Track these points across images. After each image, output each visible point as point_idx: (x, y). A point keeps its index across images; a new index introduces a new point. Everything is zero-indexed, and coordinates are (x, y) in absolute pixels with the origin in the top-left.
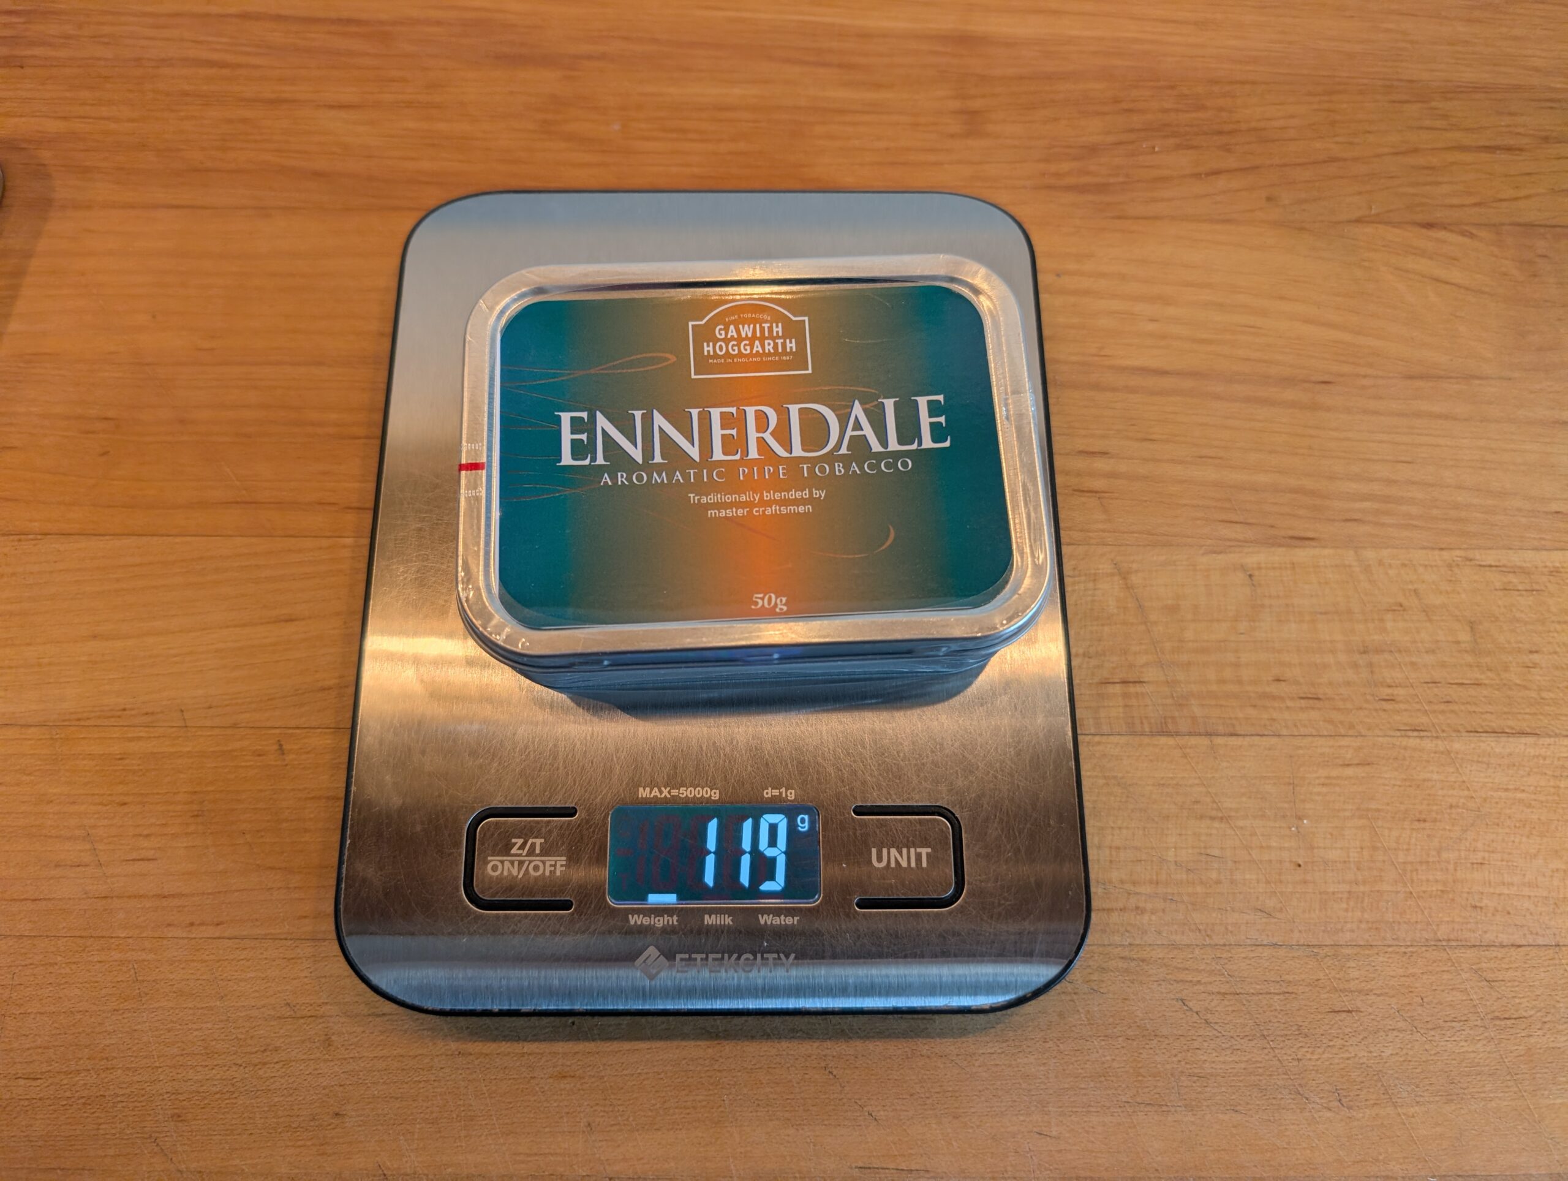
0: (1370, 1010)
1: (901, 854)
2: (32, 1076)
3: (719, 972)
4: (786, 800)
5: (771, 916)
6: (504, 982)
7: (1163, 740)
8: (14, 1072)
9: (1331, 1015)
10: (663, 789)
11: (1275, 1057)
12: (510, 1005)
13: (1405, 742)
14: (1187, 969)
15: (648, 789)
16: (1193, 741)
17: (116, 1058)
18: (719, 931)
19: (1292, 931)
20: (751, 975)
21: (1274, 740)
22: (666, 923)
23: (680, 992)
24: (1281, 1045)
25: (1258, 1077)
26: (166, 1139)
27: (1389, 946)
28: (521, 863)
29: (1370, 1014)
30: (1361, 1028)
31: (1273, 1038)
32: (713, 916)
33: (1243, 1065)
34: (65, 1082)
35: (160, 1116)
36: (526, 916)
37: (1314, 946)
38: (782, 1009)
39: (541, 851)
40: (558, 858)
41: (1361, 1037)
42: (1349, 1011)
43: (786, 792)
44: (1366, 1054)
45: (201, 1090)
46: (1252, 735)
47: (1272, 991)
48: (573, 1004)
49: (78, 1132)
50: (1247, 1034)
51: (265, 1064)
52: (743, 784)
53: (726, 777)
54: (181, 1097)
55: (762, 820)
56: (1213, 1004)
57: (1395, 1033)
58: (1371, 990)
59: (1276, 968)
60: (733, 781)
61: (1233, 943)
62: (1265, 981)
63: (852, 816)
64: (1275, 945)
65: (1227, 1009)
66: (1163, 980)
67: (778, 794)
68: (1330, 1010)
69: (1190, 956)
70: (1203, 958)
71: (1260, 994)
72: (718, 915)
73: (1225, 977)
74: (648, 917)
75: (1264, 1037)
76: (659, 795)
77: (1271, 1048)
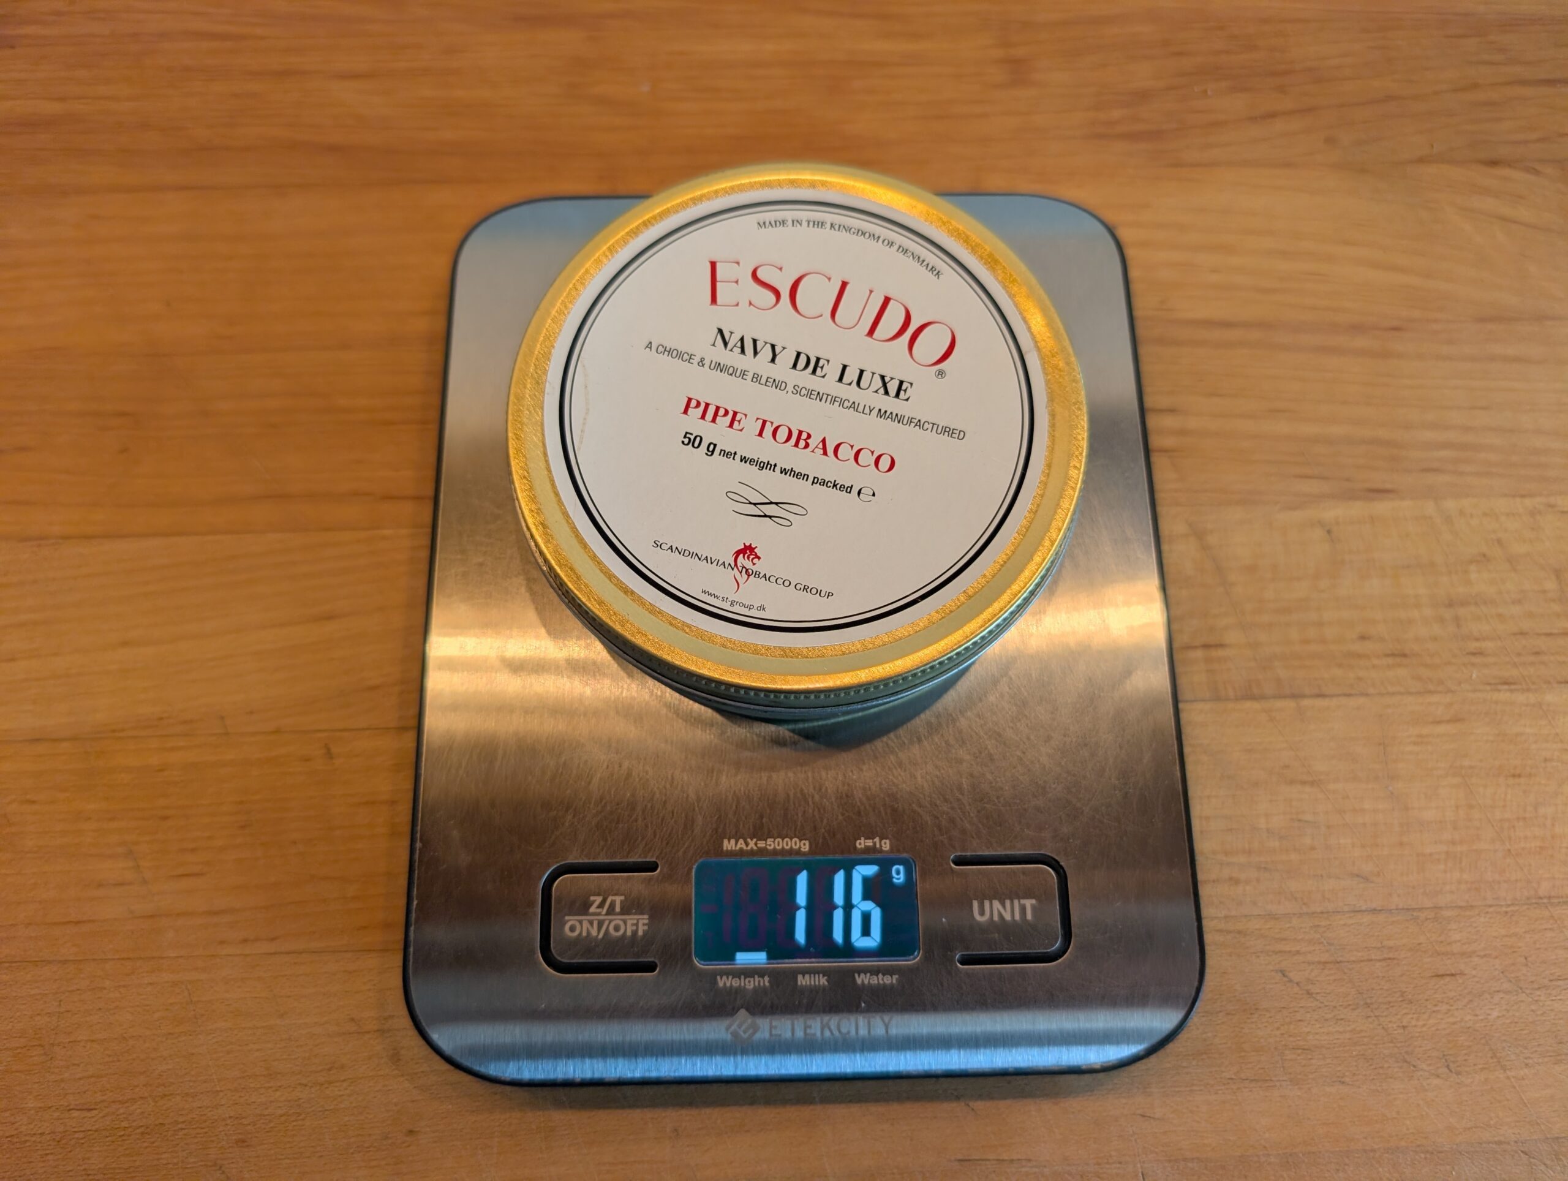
0: (1474, 972)
1: (1004, 906)
2: (86, 1107)
4: (881, 851)
5: (868, 975)
7: (1248, 705)
8: (66, 1104)
9: (1435, 980)
10: (749, 840)
11: (1379, 1025)
12: (593, 1074)
13: (1496, 696)
14: (1285, 939)
15: (733, 841)
16: (1279, 704)
17: (173, 1083)
18: (814, 990)
19: (1391, 896)
21: (1362, 700)
22: (757, 984)
24: (1385, 1014)
25: (1364, 1047)
26: (232, 1165)
27: (1490, 906)
28: (600, 924)
29: (1474, 976)
30: (1466, 991)
31: (1376, 1006)
32: (807, 976)
33: (1348, 1036)
34: (121, 1111)
35: (224, 1143)
37: (1414, 909)
38: (882, 1072)
39: (622, 909)
40: (641, 917)
41: (1466, 1000)
42: (1452, 975)
43: (880, 843)
44: (1471, 1019)
45: (266, 1112)
46: (1339, 695)
47: (1373, 957)
49: (138, 1163)
50: (1350, 1003)
51: (330, 1083)
52: (834, 834)
53: (815, 826)
54: (245, 1122)
55: (854, 871)
56: (1313, 974)
57: (1501, 995)
58: (1474, 952)
59: (1376, 934)
60: (823, 830)
61: (1331, 911)
62: (1366, 948)
63: (951, 867)
64: (1374, 911)
65: (1328, 978)
66: (1262, 952)
67: (871, 844)
68: (1433, 974)
69: (1288, 926)
70: (1301, 928)
71: (1362, 961)
72: (812, 975)
73: (1324, 946)
74: (737, 979)
75: (1368, 1005)
76: (745, 848)
77: (1376, 1016)
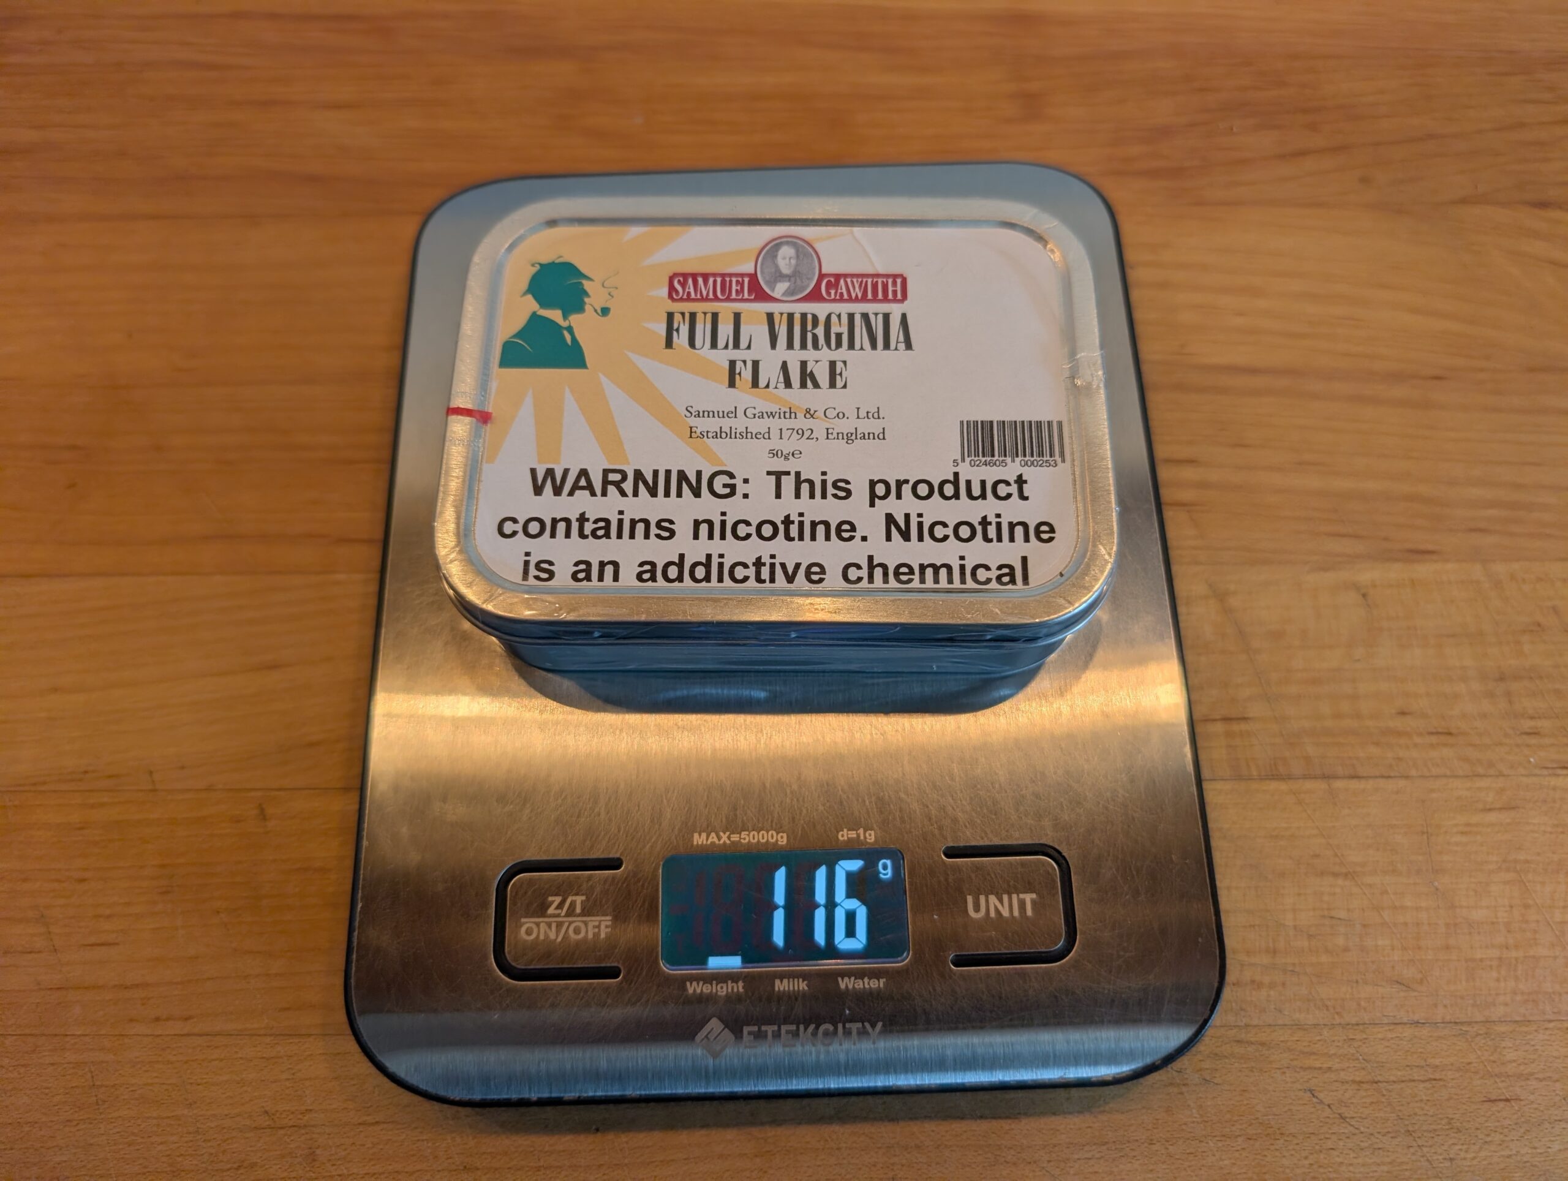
0: (1532, 1097)
1: (1001, 901)
3: (794, 1046)
4: (864, 843)
5: (853, 978)
6: (543, 1066)
7: (1273, 785)
9: (1487, 1105)
10: (721, 834)
11: (1423, 1156)
12: (551, 1093)
13: (1554, 781)
14: (1314, 1054)
15: (704, 835)
16: (1309, 785)
18: (792, 997)
19: (1436, 1005)
20: (831, 1048)
21: (1402, 783)
22: (730, 990)
23: (748, 1072)
24: (1430, 1143)
27: (1550, 1021)
28: (559, 926)
29: (1532, 1102)
30: (1523, 1120)
31: (1420, 1135)
32: (785, 981)
33: (1385, 1168)
36: (567, 988)
37: (1462, 1023)
38: (869, 1088)
39: (583, 909)
40: (603, 918)
41: (1522, 1130)
42: (1507, 1100)
43: (865, 834)
44: (1529, 1152)
46: (1376, 777)
47: (1416, 1078)
48: (624, 1090)
50: (1390, 1130)
52: (814, 826)
53: (793, 819)
55: (837, 867)
56: (1347, 1095)
57: (1561, 1124)
58: (1532, 1074)
59: (1420, 1050)
60: (802, 822)
61: (1368, 1022)
62: (1408, 1066)
63: (942, 859)
64: (1417, 1023)
65: (1364, 1100)
66: (1288, 1068)
67: (855, 836)
68: (1485, 1099)
69: (1318, 1038)
70: (1334, 1041)
71: (1403, 1081)
72: (791, 980)
73: (1360, 1063)
74: (709, 986)
75: (1409, 1133)
76: (717, 842)
77: (1419, 1146)
